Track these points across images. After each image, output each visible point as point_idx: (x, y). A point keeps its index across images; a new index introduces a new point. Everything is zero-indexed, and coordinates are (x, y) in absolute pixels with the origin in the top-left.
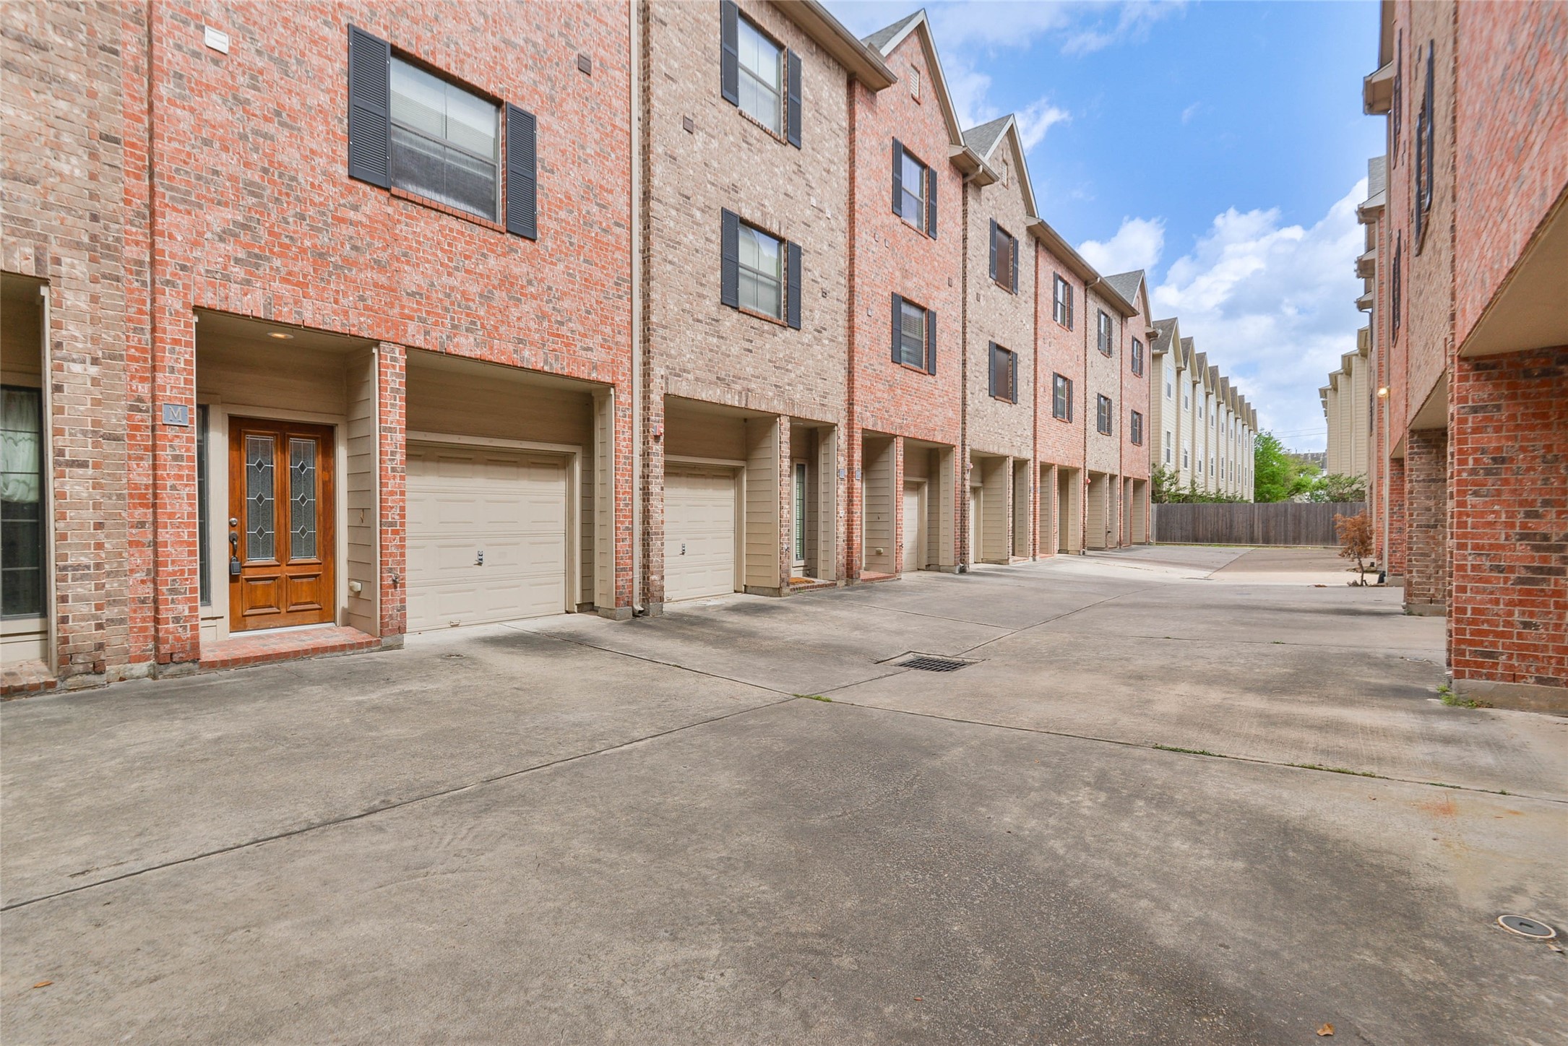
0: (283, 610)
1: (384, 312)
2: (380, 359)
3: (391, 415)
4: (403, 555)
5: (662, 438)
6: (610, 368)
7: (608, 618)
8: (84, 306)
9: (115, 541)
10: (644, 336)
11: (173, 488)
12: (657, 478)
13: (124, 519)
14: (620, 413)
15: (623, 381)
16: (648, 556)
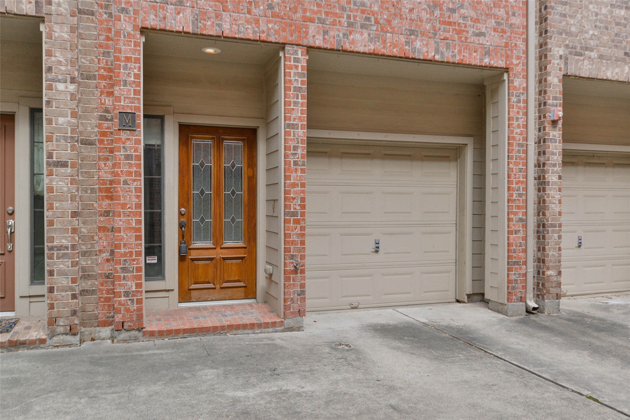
0: (218, 286)
1: (289, 17)
2: (285, 61)
3: (294, 112)
4: (303, 243)
5: (560, 123)
6: (503, 52)
7: (498, 312)
8: (66, 36)
9: (89, 227)
10: (541, 18)
11: (125, 182)
12: (554, 165)
13: (95, 209)
14: (514, 99)
15: (517, 65)
16: (544, 249)
